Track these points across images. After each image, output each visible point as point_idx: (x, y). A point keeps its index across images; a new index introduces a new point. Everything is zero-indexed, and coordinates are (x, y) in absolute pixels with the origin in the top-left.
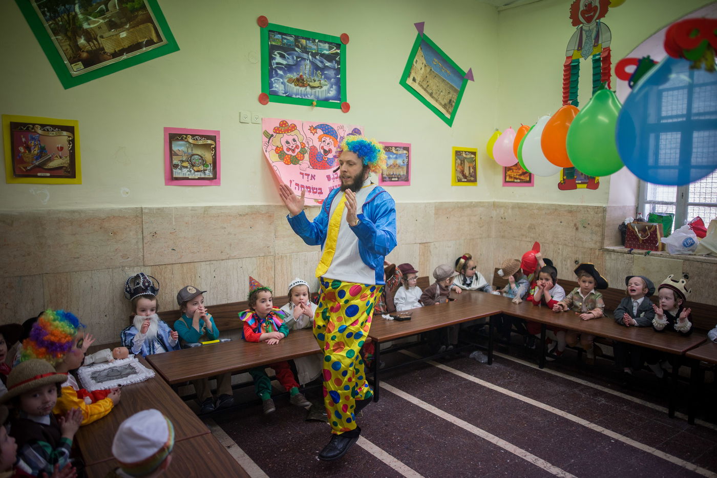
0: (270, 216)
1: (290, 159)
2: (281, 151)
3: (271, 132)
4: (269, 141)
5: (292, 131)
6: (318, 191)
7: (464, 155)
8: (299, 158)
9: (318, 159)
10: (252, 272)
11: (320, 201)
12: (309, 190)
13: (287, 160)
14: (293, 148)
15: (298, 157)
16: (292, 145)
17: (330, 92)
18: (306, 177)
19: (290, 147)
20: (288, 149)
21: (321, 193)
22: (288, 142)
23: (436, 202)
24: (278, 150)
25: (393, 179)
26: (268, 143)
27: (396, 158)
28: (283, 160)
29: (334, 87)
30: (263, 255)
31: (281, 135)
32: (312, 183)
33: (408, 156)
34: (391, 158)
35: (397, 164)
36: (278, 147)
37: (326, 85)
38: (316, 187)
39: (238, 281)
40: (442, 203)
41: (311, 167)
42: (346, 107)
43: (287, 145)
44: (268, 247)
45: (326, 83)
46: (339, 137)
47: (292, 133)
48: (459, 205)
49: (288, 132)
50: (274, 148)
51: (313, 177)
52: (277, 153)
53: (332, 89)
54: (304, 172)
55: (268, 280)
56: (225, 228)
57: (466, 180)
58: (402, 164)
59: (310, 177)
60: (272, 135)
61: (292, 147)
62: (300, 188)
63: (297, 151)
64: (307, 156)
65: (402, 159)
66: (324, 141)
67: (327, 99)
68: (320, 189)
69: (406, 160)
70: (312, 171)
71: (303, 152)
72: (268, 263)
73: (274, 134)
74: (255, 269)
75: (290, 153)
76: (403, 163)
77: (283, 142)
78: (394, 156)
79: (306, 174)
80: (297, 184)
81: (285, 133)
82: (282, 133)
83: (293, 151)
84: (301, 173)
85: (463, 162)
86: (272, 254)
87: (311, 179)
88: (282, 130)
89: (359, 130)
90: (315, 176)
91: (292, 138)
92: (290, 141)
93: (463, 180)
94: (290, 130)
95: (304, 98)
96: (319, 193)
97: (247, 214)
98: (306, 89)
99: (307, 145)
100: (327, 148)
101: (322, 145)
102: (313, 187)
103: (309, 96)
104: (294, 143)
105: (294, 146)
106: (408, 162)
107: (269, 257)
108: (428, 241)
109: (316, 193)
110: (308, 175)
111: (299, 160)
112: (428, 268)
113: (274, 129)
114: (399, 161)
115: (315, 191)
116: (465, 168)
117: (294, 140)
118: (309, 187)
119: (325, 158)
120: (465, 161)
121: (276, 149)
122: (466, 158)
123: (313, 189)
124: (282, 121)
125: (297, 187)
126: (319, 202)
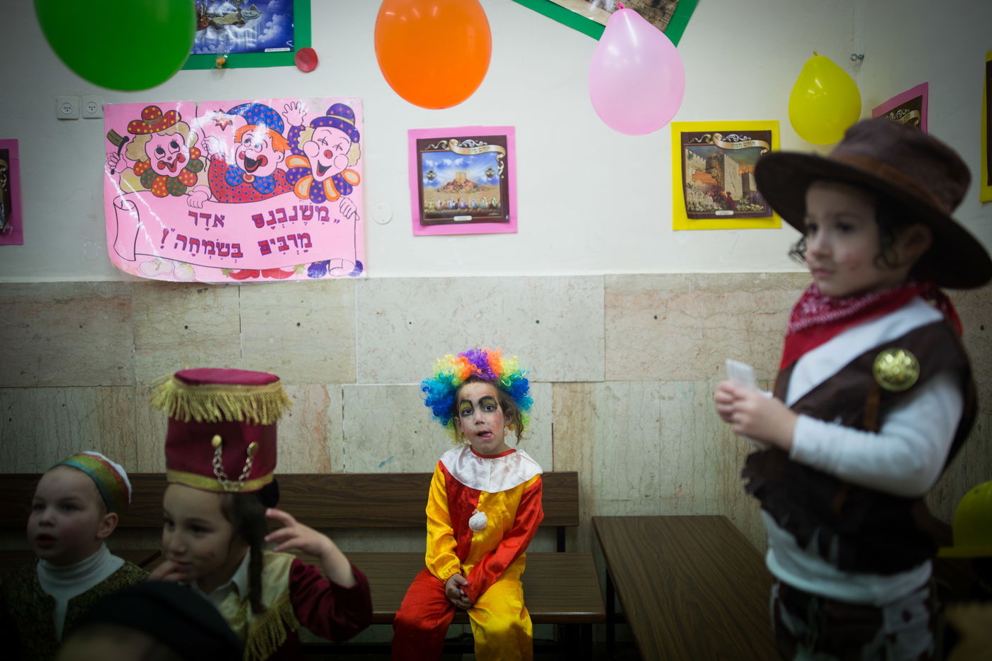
0: (122, 304)
1: (165, 183)
2: (145, 170)
3: (123, 132)
4: (119, 150)
5: (169, 125)
6: (232, 251)
7: (721, 144)
8: (186, 182)
9: (230, 180)
10: (87, 416)
11: (236, 272)
12: (209, 248)
13: (160, 188)
14: (171, 162)
15: (184, 179)
16: (168, 155)
17: (265, 31)
18: (202, 221)
19: (165, 160)
20: (162, 165)
21: (239, 255)
22: (160, 151)
23: (611, 275)
24: (141, 168)
25: (456, 218)
26: (119, 155)
27: (465, 165)
28: (152, 187)
29: (276, 18)
30: (109, 383)
31: (148, 137)
32: (216, 235)
33: (505, 159)
34: (450, 167)
35: (467, 181)
36: (139, 161)
37: (254, 17)
38: (226, 242)
39: (57, 432)
40: (633, 276)
41: (213, 199)
42: (308, 60)
43: (159, 156)
44: (119, 368)
45: (254, 13)
46: (287, 128)
47: (170, 131)
48: (703, 284)
49: (161, 129)
50: (132, 164)
51: (219, 221)
52: (137, 174)
53: (269, 24)
54: (199, 211)
55: (122, 437)
56: (28, 326)
57: (731, 213)
58: (485, 178)
59: (212, 221)
60: (126, 139)
61: (170, 158)
62: (188, 245)
63: (180, 166)
64: (203, 176)
65: (486, 167)
66: (247, 141)
67: (260, 49)
68: (237, 246)
69: (498, 171)
70: (216, 209)
71: (195, 166)
72: (120, 400)
73: (131, 137)
74: (93, 411)
75: (166, 171)
76: (489, 176)
77: (151, 150)
78: (459, 161)
79: (203, 215)
80: (180, 237)
81: (155, 131)
82: (148, 133)
83: (172, 167)
84: (191, 214)
85: (715, 163)
86: (129, 382)
87: (215, 225)
88: (147, 125)
89: (346, 108)
90: (223, 217)
91: (170, 139)
92: (166, 146)
93: (718, 213)
94: (164, 124)
95: (199, 52)
96: (234, 255)
97: (72, 299)
98: (205, 33)
99: (204, 153)
100: (252, 155)
101: (242, 148)
102: (220, 241)
103: (212, 47)
104: (173, 150)
105: (174, 157)
106: (505, 172)
107: (122, 389)
108: (582, 377)
109: (226, 254)
110: (208, 217)
111: (186, 186)
112: (587, 450)
113: (130, 125)
114: (477, 173)
115: (224, 250)
116: (727, 178)
117: (174, 144)
118: (211, 243)
119: (249, 177)
120: (727, 158)
121: (136, 166)
122: (726, 151)
123: (220, 246)
124: (149, 108)
125: (181, 244)
126: (233, 275)
